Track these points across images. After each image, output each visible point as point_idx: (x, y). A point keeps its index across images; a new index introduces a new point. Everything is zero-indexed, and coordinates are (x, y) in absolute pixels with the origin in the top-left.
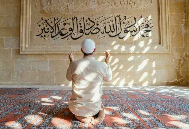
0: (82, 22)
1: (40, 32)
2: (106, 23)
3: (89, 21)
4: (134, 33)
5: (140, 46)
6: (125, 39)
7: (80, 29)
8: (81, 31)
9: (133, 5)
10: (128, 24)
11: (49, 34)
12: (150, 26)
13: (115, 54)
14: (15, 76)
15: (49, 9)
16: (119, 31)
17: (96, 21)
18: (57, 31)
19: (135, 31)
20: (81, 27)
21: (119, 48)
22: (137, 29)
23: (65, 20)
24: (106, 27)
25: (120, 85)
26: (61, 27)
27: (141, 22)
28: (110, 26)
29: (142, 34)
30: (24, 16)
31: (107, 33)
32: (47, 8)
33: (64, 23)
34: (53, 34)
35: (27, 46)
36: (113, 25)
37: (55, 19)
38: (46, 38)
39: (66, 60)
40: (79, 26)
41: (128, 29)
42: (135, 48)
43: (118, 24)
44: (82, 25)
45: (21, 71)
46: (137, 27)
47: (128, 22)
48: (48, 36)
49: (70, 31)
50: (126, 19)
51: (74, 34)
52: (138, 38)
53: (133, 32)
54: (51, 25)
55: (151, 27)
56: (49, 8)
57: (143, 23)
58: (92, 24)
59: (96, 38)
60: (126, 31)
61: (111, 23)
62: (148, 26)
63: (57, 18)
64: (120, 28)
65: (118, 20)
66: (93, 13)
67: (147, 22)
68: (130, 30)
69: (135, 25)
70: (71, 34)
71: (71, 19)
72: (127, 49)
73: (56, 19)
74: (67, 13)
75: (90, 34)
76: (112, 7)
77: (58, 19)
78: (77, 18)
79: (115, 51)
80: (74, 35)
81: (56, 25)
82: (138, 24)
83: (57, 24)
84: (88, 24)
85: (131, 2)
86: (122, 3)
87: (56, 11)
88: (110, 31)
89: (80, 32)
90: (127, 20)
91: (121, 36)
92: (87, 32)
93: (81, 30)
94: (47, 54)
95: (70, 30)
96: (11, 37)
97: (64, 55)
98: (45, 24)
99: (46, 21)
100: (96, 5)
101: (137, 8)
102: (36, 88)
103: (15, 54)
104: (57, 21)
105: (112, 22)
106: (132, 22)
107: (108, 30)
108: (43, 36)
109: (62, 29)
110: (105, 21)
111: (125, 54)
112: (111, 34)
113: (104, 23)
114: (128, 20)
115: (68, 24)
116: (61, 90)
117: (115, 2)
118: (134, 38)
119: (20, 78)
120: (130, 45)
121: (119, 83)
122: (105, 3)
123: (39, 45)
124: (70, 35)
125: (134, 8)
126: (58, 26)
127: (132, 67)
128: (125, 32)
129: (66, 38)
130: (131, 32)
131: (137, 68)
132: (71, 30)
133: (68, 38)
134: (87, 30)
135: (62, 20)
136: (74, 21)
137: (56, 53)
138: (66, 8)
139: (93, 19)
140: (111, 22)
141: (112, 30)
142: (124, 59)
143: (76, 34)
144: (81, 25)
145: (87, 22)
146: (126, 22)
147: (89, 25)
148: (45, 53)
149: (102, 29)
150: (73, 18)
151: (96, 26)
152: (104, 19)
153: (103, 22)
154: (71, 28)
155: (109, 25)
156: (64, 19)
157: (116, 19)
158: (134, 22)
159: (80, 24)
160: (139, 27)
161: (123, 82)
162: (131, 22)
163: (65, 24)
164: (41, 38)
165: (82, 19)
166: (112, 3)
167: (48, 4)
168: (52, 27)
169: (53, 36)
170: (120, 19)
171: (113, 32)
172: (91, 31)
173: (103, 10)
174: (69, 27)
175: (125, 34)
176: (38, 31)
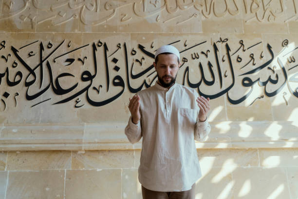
0: (120, 55)
3: (140, 55)
4: (270, 88)
5: (293, 124)
6: (248, 102)
7: (113, 74)
8: (117, 81)
9: (260, 12)
10: (251, 63)
11: (20, 88)
13: (221, 149)
15: (26, 19)
16: (227, 82)
18: (46, 81)
19: (275, 82)
20: (117, 69)
22: (277, 76)
23: (70, 49)
24: (191, 70)
26: (59, 67)
27: (288, 56)
28: (200, 66)
29: (294, 90)
31: (192, 86)
32: (21, 17)
33: (67, 57)
34: (33, 90)
36: (210, 65)
37: (41, 45)
38: (9, 101)
39: (66, 170)
40: (111, 65)
41: (254, 76)
42: (281, 133)
43: (223, 61)
44: (121, 64)
46: (278, 69)
47: (252, 56)
48: (17, 94)
49: (83, 80)
50: (246, 48)
51: (94, 88)
52: (284, 102)
53: (269, 83)
54: (28, 63)
56: (28, 17)
57: (292, 60)
58: (149, 61)
60: (246, 82)
61: (203, 60)
63: (50, 44)
64: (229, 73)
65: (222, 52)
66: (152, 32)
68: (259, 79)
69: (272, 65)
70: (87, 89)
71: (90, 48)
73: (45, 45)
74: (76, 31)
75: (144, 88)
76: (203, 18)
77: (50, 45)
78: (105, 46)
80: (95, 91)
81: (44, 64)
82: (278, 61)
83: (47, 59)
84: (137, 61)
85: (254, 5)
86: (231, 7)
87: (47, 26)
88: (203, 83)
89: (115, 84)
90: (248, 52)
91: (234, 94)
92: (136, 84)
93: (118, 77)
94: (6, 152)
95: (85, 76)
97: (61, 154)
98: (13, 58)
100: (159, 12)
101: (271, 21)
104: (46, 52)
105: (207, 56)
106: (262, 57)
107: (195, 78)
109: (59, 74)
110: (187, 55)
111: (251, 149)
113: (185, 60)
114: (252, 51)
115: (79, 60)
117: (213, 5)
118: (274, 99)
120: (263, 122)
122: (186, 7)
124: (85, 93)
125: (264, 21)
126: (48, 64)
128: (244, 85)
129: (72, 102)
132: (88, 77)
133: (77, 102)
134: (134, 77)
135: (63, 49)
136: (96, 52)
138: (77, 17)
139: (152, 47)
140: (202, 57)
141: (209, 78)
142: (249, 166)
143: (103, 90)
144: (118, 64)
145: (136, 57)
146: (245, 57)
147: (141, 64)
150: (94, 46)
152: (184, 48)
154: (86, 73)
155: (198, 64)
156: (69, 46)
157: (216, 49)
158: (267, 56)
159: (115, 61)
160: (284, 69)
162: (259, 56)
163: (71, 61)
165: (122, 46)
166: (204, 8)
167: (25, 5)
168: (32, 68)
169: (30, 94)
170: (228, 49)
171: (209, 84)
172: (145, 82)
173: (180, 24)
174: (83, 68)
175: (246, 90)
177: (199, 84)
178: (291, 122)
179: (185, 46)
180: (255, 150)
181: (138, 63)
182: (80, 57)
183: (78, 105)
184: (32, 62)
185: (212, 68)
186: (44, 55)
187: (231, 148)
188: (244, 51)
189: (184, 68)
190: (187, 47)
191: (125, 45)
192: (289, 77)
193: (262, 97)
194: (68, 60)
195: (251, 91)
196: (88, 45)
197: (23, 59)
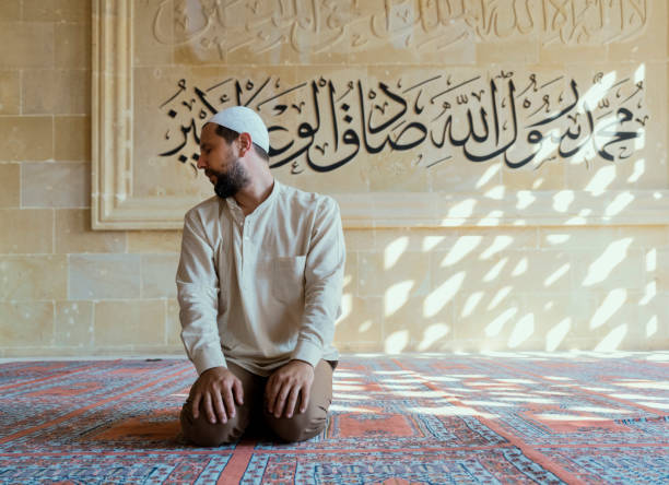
0: (352, 99)
1: (177, 139)
3: (381, 98)
4: (568, 145)
7: (343, 127)
8: (348, 137)
9: (567, 27)
10: (544, 109)
12: (637, 114)
14: (72, 321)
15: (210, 45)
16: (506, 137)
17: (410, 98)
19: (574, 137)
20: (348, 119)
22: (579, 129)
23: (280, 91)
24: (455, 121)
27: (600, 98)
28: (469, 114)
29: (600, 148)
30: (108, 74)
31: (455, 143)
32: (203, 40)
33: (276, 102)
35: (122, 197)
36: (483, 113)
37: (237, 85)
40: (340, 114)
43: (503, 106)
44: (354, 112)
45: (97, 301)
47: (546, 101)
49: (302, 135)
50: (538, 86)
51: (318, 147)
52: (585, 165)
53: (566, 138)
55: (638, 120)
56: (215, 41)
57: (605, 104)
58: (396, 107)
59: (413, 164)
60: (534, 137)
61: (474, 105)
62: (629, 116)
63: (249, 83)
64: (510, 125)
65: (503, 93)
66: (399, 63)
67: (622, 98)
69: (573, 113)
70: (306, 148)
71: (308, 88)
73: (243, 85)
74: (287, 63)
75: (387, 146)
76: (478, 39)
77: (250, 86)
78: (331, 85)
80: (318, 152)
82: (585, 105)
84: (377, 107)
85: (560, 17)
86: (523, 19)
87: (244, 55)
88: (471, 139)
89: (347, 142)
90: (541, 93)
91: (514, 154)
92: (375, 140)
93: (350, 132)
95: (303, 131)
96: (52, 161)
98: (198, 105)
99: (200, 94)
100: (410, 31)
101: (583, 42)
103: (68, 231)
104: (246, 95)
105: (479, 99)
106: (561, 100)
107: (460, 131)
108: (189, 155)
110: (451, 98)
111: (529, 227)
112: (473, 147)
113: (447, 106)
114: (546, 91)
115: (294, 106)
117: (494, 18)
118: (569, 162)
119: (91, 329)
122: (452, 22)
123: (170, 193)
124: (304, 155)
125: (571, 43)
128: (531, 141)
129: (288, 167)
130: (558, 140)
132: (307, 131)
133: (294, 167)
134: (373, 131)
135: (269, 91)
136: (318, 95)
138: (287, 41)
139: (399, 87)
140: (473, 101)
141: (480, 132)
142: (524, 248)
143: (329, 149)
144: (349, 113)
145: (376, 101)
146: (536, 99)
147: (383, 111)
149: (436, 129)
150: (314, 85)
151: (410, 117)
152: (446, 88)
153: (439, 102)
154: (305, 125)
155: (466, 111)
156: (277, 86)
157: (494, 88)
158: (569, 99)
160: (589, 114)
162: (557, 98)
163: (282, 108)
164: (180, 163)
165: (355, 86)
166: (480, 23)
167: (207, 22)
170: (512, 88)
171: (481, 140)
172: (388, 139)
173: (442, 49)
174: (300, 119)
175: (534, 148)
176: (167, 138)
177: (466, 140)
179: (449, 84)
180: (535, 228)
181: (379, 111)
182: (293, 102)
183: (295, 170)
185: (486, 118)
186: (244, 99)
188: (536, 90)
189: (444, 118)
190: (450, 87)
191: (359, 84)
192: (596, 129)
193: (554, 158)
194: (277, 108)
195: (539, 150)
196: (305, 84)
197: (213, 105)
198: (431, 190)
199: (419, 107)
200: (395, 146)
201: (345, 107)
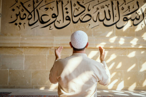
0: (68, 6)
1: (14, 18)
2: (100, 8)
3: (77, 6)
4: (136, 22)
5: (144, 38)
6: (124, 29)
7: (66, 15)
8: (67, 18)
10: (128, 10)
11: (26, 21)
13: (111, 48)
16: (116, 19)
17: (86, 6)
18: (37, 18)
19: (138, 19)
20: (67, 13)
21: (117, 41)
22: (139, 17)
23: (47, 3)
24: (100, 14)
25: (117, 90)
26: (42, 12)
31: (100, 21)
33: (45, 7)
34: (31, 22)
36: (109, 11)
38: (22, 26)
39: (47, 55)
40: (65, 11)
41: (129, 17)
42: (137, 42)
43: (115, 9)
44: (69, 10)
46: (140, 13)
47: (129, 7)
48: (25, 23)
49: (53, 17)
50: (126, 3)
51: (58, 21)
52: (141, 29)
53: (135, 20)
54: (28, 9)
58: (82, 9)
59: (87, 27)
60: (125, 19)
61: (106, 9)
64: (117, 15)
65: (115, 5)
68: (131, 18)
69: (137, 12)
70: (54, 21)
71: (55, 3)
72: (127, 42)
73: (35, 1)
75: (79, 22)
77: (37, 1)
78: (62, 2)
79: (112, 44)
80: (58, 23)
81: (35, 10)
82: (141, 10)
83: (37, 8)
84: (76, 9)
88: (105, 19)
89: (67, 20)
90: (127, 5)
91: (119, 25)
92: (75, 19)
93: (68, 17)
94: (22, 47)
95: (53, 16)
97: (45, 49)
98: (21, 7)
99: (22, 4)
102: (6, 93)
104: (36, 5)
105: (108, 7)
106: (133, 7)
107: (102, 18)
108: (18, 23)
109: (42, 15)
111: (124, 48)
112: (106, 22)
113: (98, 9)
114: (129, 4)
115: (51, 8)
116: (40, 96)
118: (136, 28)
120: (130, 37)
121: (116, 87)
123: (12, 35)
124: (53, 24)
126: (37, 10)
127: (134, 66)
128: (124, 21)
129: (48, 27)
130: (133, 20)
131: (141, 68)
133: (50, 27)
134: (75, 16)
135: (43, 3)
136: (58, 5)
137: (34, 46)
139: (83, 3)
140: (106, 7)
141: (108, 17)
142: (123, 55)
143: (61, 22)
144: (68, 11)
146: (126, 7)
147: (78, 10)
148: (19, 46)
149: (94, 16)
150: (57, 2)
151: (86, 12)
152: (98, 3)
154: (54, 14)
155: (104, 11)
156: (46, 2)
157: (112, 4)
158: (136, 7)
160: (143, 14)
161: (121, 86)
162: (132, 7)
164: (15, 26)
165: (69, 2)
168: (30, 12)
169: (30, 23)
170: (118, 3)
171: (108, 20)
172: (80, 19)
174: (52, 12)
175: (125, 23)
176: (12, 17)
177: (104, 20)
178: (143, 37)
179: (98, 2)
180: (126, 49)
181: (77, 10)
182: (51, 7)
183: (51, 28)
184: (30, 9)
185: (110, 13)
186: (35, 6)
187: (115, 47)
188: (125, 4)
189: (97, 13)
190: (99, 3)
191: (71, 2)
192: (145, 18)
194: (46, 9)
195: (127, 24)
196: (54, 1)
197: (26, 7)
198: (93, 36)
199: (89, 9)
200: (82, 21)
201: (66, 9)
